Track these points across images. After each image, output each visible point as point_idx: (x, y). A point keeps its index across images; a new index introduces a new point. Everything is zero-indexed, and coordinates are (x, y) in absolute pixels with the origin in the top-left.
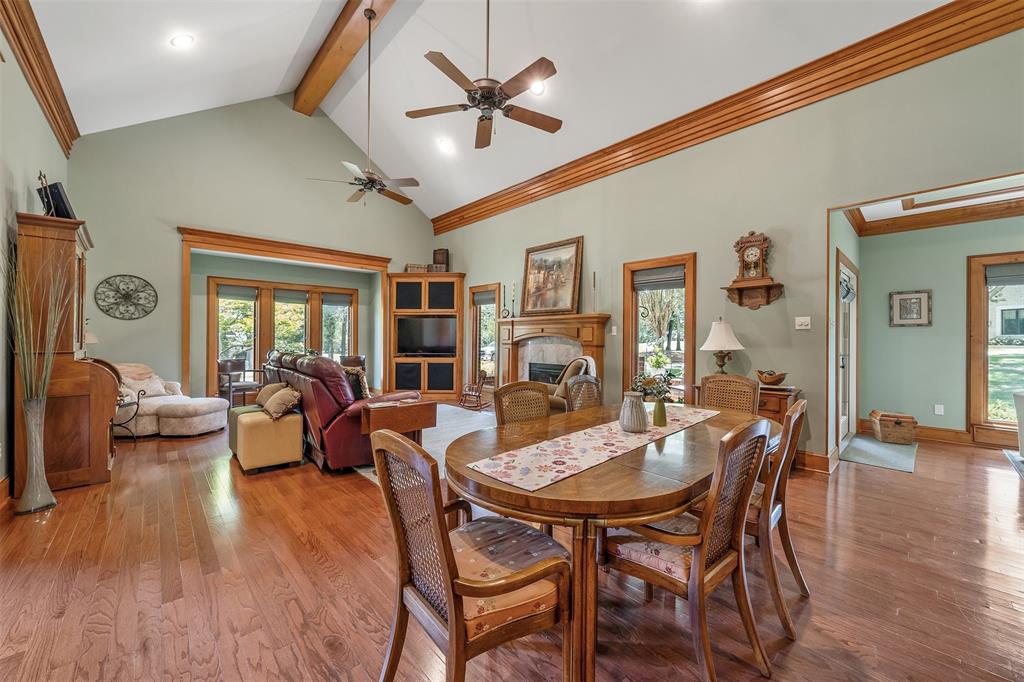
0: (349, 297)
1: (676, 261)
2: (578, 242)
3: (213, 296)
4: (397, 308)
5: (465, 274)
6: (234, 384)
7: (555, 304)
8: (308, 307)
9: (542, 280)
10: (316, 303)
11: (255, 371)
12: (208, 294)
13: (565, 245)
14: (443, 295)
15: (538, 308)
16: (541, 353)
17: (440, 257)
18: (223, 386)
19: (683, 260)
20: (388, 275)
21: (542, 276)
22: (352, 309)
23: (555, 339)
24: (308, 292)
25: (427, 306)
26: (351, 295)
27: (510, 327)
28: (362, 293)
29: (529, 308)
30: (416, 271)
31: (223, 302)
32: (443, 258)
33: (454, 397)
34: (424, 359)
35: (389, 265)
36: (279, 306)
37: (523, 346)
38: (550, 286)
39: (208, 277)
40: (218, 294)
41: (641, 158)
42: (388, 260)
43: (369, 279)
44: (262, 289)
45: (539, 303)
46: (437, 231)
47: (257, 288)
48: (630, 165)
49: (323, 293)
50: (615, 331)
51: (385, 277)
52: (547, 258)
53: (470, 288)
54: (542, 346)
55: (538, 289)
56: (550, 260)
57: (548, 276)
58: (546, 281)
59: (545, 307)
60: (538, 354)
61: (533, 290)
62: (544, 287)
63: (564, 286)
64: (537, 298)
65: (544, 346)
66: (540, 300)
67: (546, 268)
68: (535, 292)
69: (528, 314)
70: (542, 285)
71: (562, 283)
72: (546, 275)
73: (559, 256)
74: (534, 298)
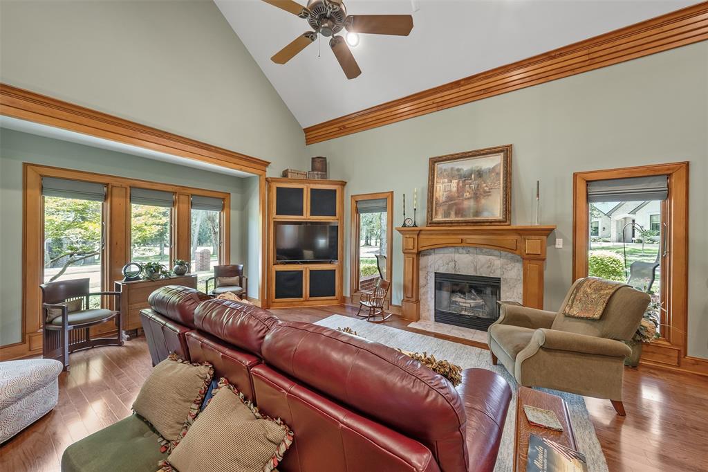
0: (221, 201)
1: (655, 171)
2: (507, 151)
3: (33, 192)
4: (277, 214)
5: (346, 183)
6: (71, 318)
7: (477, 213)
8: (175, 210)
9: (455, 189)
10: (184, 206)
11: (102, 294)
12: (25, 188)
13: (487, 154)
14: (325, 201)
15: (453, 218)
16: (452, 264)
17: (318, 165)
18: (51, 323)
19: (669, 169)
20: (266, 179)
21: (454, 185)
22: (224, 214)
23: (471, 250)
24: (174, 193)
25: (309, 213)
26: (223, 199)
27: (416, 237)
28: (235, 198)
29: (439, 218)
30: (296, 177)
31: (51, 202)
32: (320, 165)
33: (335, 303)
34: (306, 266)
35: (267, 169)
36: (136, 209)
37: (425, 255)
38: (467, 195)
39: (25, 165)
40: (42, 189)
42: (266, 164)
43: (243, 183)
44: (112, 186)
46: (309, 141)
47: (107, 185)
49: (192, 195)
50: (561, 243)
51: (264, 182)
52: (460, 167)
53: (352, 196)
54: (453, 255)
55: (450, 198)
56: (465, 169)
57: (464, 185)
58: (461, 190)
59: (462, 217)
60: (448, 264)
61: (444, 199)
62: (458, 197)
63: (490, 195)
64: (450, 207)
65: (457, 256)
66: (454, 210)
67: (460, 177)
68: (446, 202)
69: (439, 224)
70: (456, 195)
71: (485, 192)
72: (461, 184)
73: (476, 165)
74: (445, 208)
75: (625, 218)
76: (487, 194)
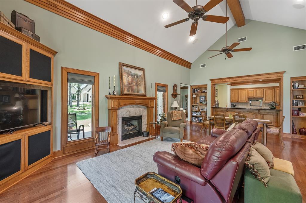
2: (143, 71)
7: (138, 92)
9: (130, 80)
15: (130, 93)
16: (128, 112)
21: (130, 78)
25: (28, 75)
27: (118, 101)
29: (126, 92)
37: (119, 110)
38: (134, 84)
41: (161, 56)
45: (130, 90)
48: (157, 55)
52: (131, 71)
54: (128, 109)
55: (129, 84)
56: (133, 73)
57: (133, 79)
58: (132, 81)
59: (134, 92)
60: (127, 113)
61: (127, 84)
62: (132, 84)
63: (141, 85)
64: (129, 87)
65: (130, 109)
66: (131, 89)
67: (132, 76)
68: (128, 85)
69: (126, 95)
70: (131, 83)
71: (139, 84)
72: (132, 79)
73: (136, 72)
74: (128, 88)
75: (85, 93)
76: (140, 84)
